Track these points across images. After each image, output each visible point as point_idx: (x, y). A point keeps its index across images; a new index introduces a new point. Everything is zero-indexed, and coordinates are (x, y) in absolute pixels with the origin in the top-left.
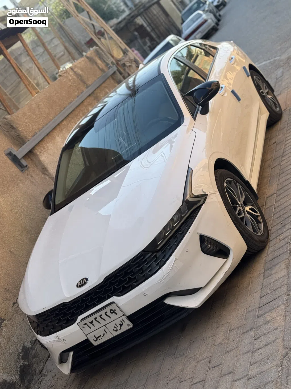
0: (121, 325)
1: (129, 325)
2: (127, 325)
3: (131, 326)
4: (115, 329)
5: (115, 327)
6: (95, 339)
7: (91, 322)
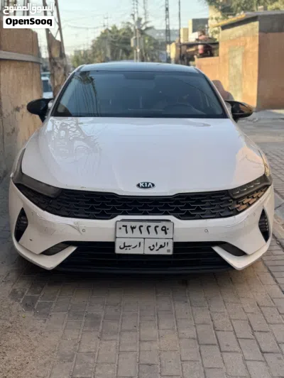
0: (161, 247)
1: (169, 251)
2: (168, 250)
3: (171, 253)
4: (152, 248)
5: (153, 246)
6: (122, 247)
7: (133, 228)
